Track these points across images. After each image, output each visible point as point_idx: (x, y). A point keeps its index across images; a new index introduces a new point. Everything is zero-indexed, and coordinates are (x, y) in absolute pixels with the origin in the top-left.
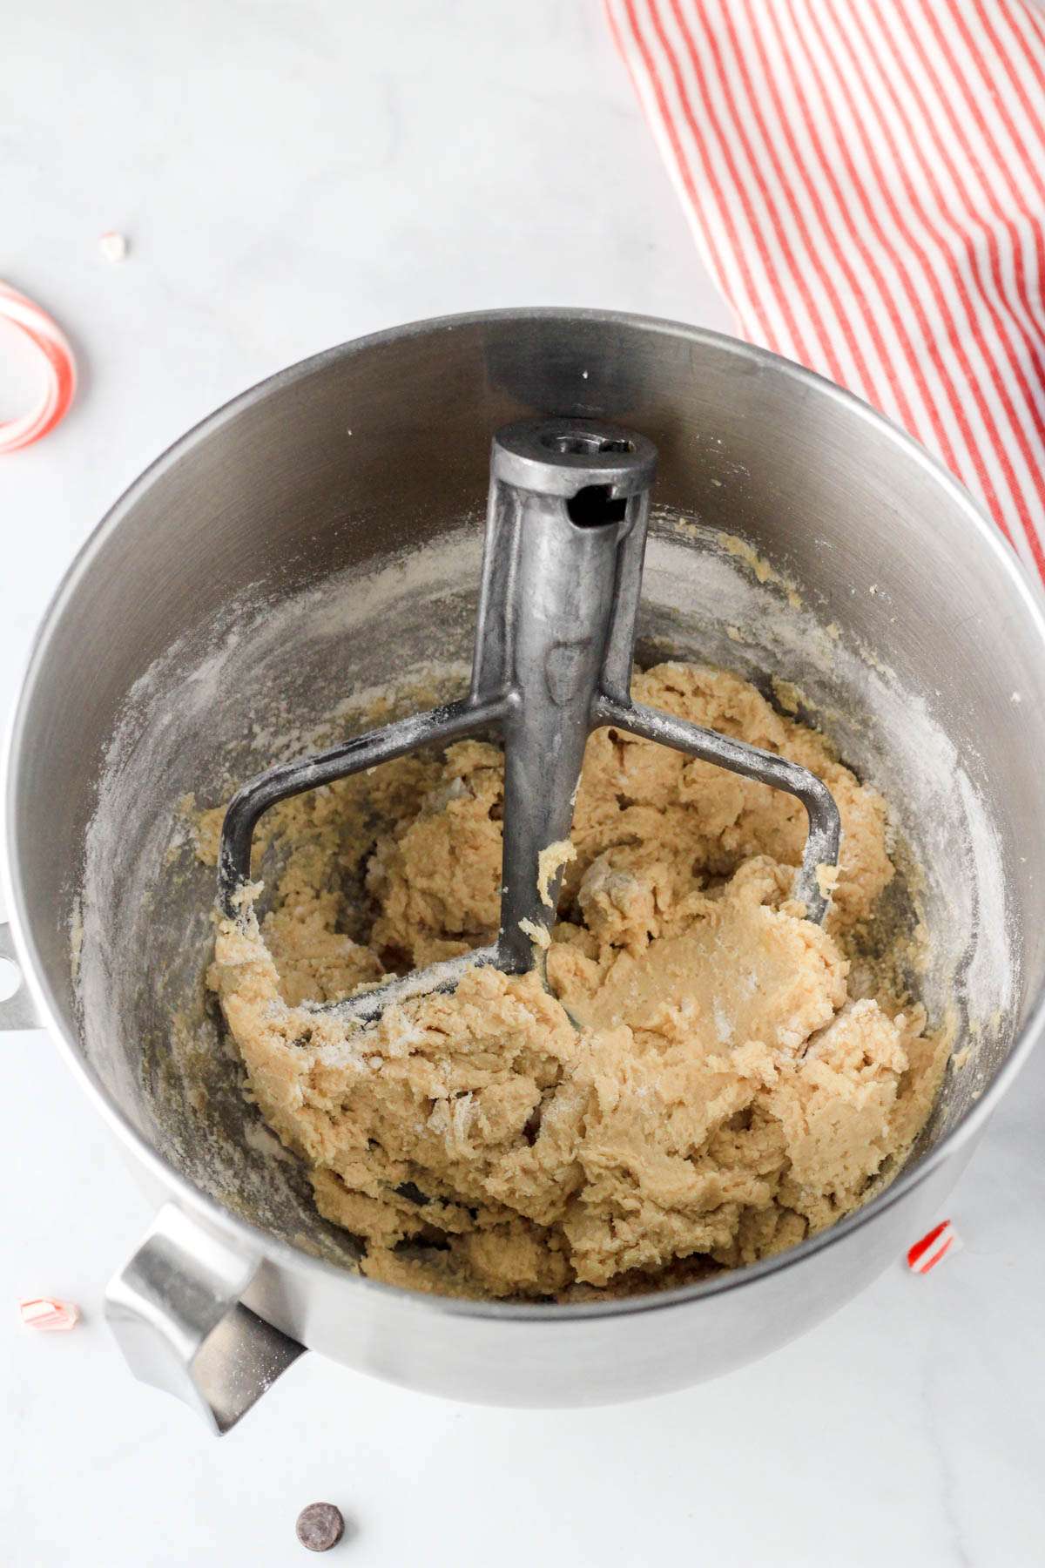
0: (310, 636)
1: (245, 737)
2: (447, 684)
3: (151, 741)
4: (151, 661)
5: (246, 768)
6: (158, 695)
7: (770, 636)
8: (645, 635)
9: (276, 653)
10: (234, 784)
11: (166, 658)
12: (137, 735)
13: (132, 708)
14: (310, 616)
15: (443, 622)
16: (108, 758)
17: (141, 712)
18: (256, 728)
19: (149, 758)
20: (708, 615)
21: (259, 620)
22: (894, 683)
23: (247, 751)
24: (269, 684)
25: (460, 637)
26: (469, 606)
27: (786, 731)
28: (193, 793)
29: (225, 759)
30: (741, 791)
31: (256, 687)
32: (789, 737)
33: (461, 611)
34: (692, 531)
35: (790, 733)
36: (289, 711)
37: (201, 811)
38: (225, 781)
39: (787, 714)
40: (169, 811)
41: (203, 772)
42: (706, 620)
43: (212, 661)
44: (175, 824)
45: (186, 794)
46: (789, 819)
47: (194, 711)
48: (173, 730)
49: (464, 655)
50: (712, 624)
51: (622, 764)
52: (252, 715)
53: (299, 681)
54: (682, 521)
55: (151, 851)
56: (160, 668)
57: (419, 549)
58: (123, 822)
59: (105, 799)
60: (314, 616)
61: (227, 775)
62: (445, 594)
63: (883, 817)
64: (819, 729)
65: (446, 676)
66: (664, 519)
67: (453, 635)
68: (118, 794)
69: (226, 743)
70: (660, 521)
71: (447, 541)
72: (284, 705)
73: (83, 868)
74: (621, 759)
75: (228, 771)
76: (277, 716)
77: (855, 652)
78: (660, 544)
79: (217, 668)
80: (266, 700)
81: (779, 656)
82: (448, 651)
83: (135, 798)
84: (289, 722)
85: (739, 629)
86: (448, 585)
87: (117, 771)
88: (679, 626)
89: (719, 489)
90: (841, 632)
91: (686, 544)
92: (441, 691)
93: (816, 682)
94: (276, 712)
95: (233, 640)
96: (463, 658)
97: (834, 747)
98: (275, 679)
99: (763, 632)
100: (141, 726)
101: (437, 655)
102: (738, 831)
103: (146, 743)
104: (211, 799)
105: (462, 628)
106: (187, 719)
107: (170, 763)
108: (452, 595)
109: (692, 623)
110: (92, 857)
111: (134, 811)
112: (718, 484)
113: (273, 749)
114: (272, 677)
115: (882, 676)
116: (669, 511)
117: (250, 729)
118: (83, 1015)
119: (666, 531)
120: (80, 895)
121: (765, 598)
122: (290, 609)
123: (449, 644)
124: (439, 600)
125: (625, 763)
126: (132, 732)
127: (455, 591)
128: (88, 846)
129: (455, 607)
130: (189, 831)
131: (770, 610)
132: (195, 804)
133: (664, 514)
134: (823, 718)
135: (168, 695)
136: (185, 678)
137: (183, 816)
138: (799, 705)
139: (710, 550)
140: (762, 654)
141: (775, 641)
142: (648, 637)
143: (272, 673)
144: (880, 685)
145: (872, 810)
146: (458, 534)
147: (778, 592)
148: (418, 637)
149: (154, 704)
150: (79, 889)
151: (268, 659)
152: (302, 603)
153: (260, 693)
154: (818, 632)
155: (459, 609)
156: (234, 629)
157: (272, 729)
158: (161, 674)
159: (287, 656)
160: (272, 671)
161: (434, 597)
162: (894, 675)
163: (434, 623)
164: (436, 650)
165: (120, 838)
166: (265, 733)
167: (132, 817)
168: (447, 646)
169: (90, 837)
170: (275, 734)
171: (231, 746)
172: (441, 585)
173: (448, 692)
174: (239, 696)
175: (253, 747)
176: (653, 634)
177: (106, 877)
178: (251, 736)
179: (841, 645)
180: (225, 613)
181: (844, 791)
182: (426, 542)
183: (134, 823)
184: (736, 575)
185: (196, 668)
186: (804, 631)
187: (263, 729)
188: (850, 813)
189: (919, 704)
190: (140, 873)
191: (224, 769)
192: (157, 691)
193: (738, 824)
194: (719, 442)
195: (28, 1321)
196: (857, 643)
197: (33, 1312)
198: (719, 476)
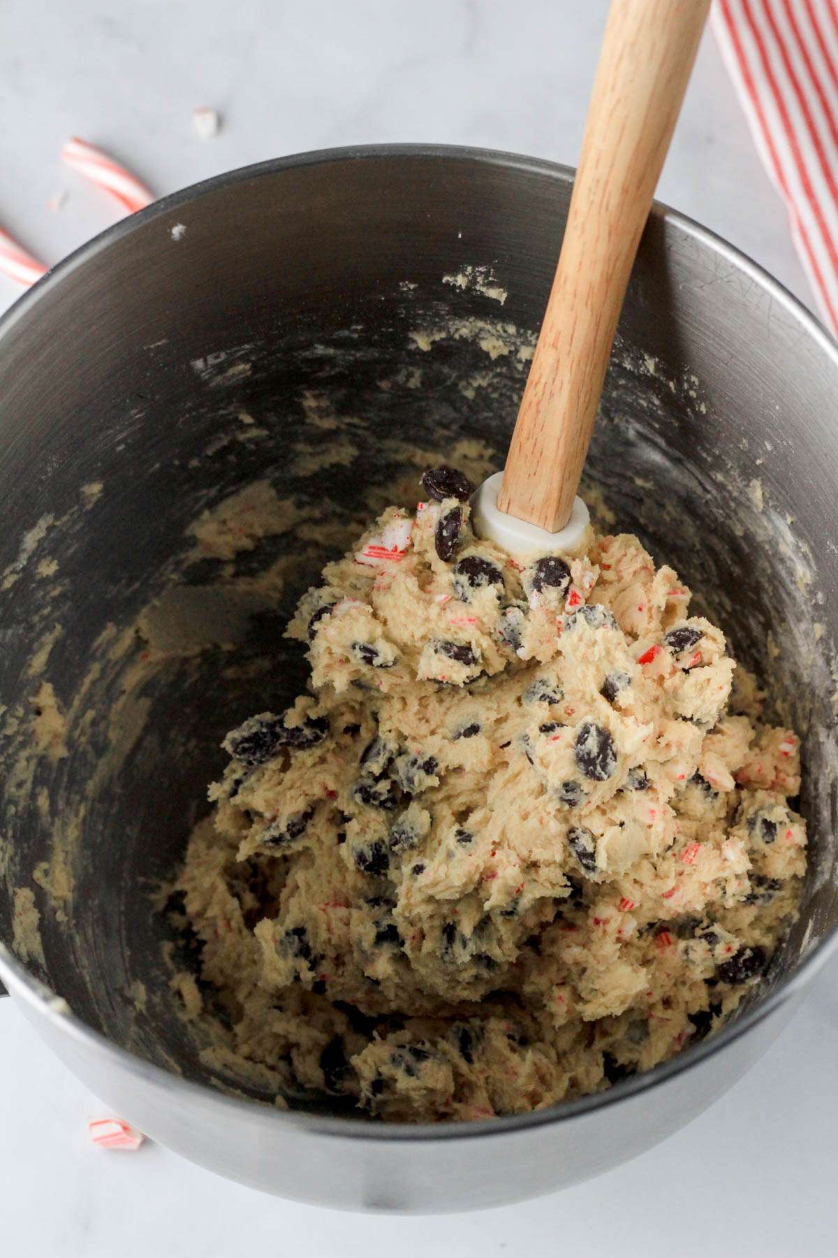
194: (777, 407)
195: (96, 1140)
196: (832, 654)
197: (100, 1131)
198: (772, 441)
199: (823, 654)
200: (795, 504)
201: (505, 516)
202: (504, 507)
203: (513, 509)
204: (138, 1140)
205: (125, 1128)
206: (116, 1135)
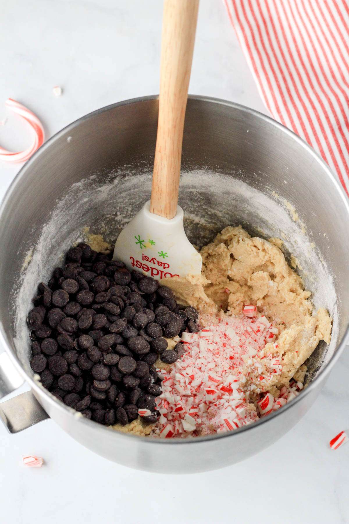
0: (145, 189)
1: (114, 215)
2: (188, 220)
3: (78, 205)
4: (82, 179)
5: (111, 225)
6: (84, 191)
7: (294, 240)
8: (256, 226)
9: (131, 191)
10: (105, 229)
11: (89, 179)
12: (73, 201)
13: (72, 192)
14: (146, 182)
15: (191, 200)
16: (59, 205)
17: (75, 194)
18: (118, 213)
19: (76, 210)
20: (277, 226)
21: (127, 178)
22: (326, 269)
23: (113, 219)
24: (127, 200)
25: (196, 206)
26: (201, 197)
27: (289, 273)
28: (89, 227)
29: (104, 220)
30: (268, 288)
31: (122, 200)
32: (289, 276)
33: (198, 198)
34: (276, 196)
35: (290, 274)
36: (131, 211)
37: (91, 234)
38: (102, 227)
39: (292, 268)
40: (79, 230)
41: (95, 221)
42: (276, 228)
43: (107, 186)
44: (80, 235)
45: (87, 227)
46: (281, 303)
47: (97, 201)
48: (88, 204)
49: (196, 213)
50: (277, 230)
51: (231, 266)
52: (118, 208)
53: (138, 203)
54: (274, 192)
55: (69, 241)
56: (86, 182)
57: (188, 172)
58: (60, 228)
59: (54, 218)
60: (147, 183)
61: (103, 225)
62: (194, 190)
63: (310, 312)
64: (301, 277)
65: (188, 218)
66: (269, 189)
67: (193, 205)
68: (60, 218)
69: (106, 215)
70: (268, 190)
71: (198, 173)
72: (130, 209)
73: (39, 238)
74: (232, 264)
75: (104, 224)
76: (127, 212)
77: (317, 255)
78: (266, 197)
79: (109, 189)
80: (124, 205)
81: (295, 248)
82: (191, 209)
83: (67, 221)
84: (130, 215)
85: (285, 234)
86: (196, 188)
87: (61, 211)
88: (267, 227)
89: (286, 185)
90: (315, 246)
91: (275, 200)
92: (185, 222)
93: (304, 260)
94: (127, 210)
95: (116, 181)
96: (195, 214)
97: (304, 284)
98: (129, 200)
99: (291, 238)
100: (75, 199)
101: (187, 210)
102: (263, 301)
103: (76, 205)
104: (96, 231)
105: (197, 204)
106: (94, 202)
107: (84, 215)
108: (196, 192)
109: (271, 227)
110: (44, 235)
111: (66, 226)
112: (286, 183)
113: (122, 222)
114: (128, 198)
115: (323, 265)
116: (271, 187)
117: (116, 213)
118: (22, 284)
119: (269, 193)
120: (35, 246)
121: (296, 227)
122: (139, 178)
123: (192, 208)
124: (191, 192)
125: (233, 265)
126: (71, 200)
127: (197, 191)
128: (43, 231)
129: (197, 196)
130: (85, 239)
131: (296, 232)
132: (89, 231)
133: (269, 187)
134: (303, 273)
135: (88, 192)
136: (95, 189)
137: (84, 234)
138: (297, 266)
139: (282, 205)
140: (290, 245)
141: (295, 242)
142: (256, 227)
143: (128, 197)
144: (322, 268)
145: (307, 309)
146: (202, 172)
147: (299, 226)
148: (182, 202)
149: (81, 193)
150: (35, 244)
151: (128, 192)
152: (144, 177)
153: (123, 202)
154: (308, 244)
155: (198, 197)
156: (117, 178)
157: (124, 216)
158: (85, 184)
159: (135, 193)
160: (129, 196)
161: (190, 190)
162: (326, 266)
163: (188, 199)
164: (186, 208)
165: (58, 233)
166: (120, 216)
167: (64, 228)
168: (191, 208)
169: (45, 229)
170: (125, 217)
171: (107, 216)
172: (194, 187)
173: (187, 223)
174: (115, 201)
175: (115, 219)
176: (258, 227)
177: (48, 244)
178: (116, 215)
179: (314, 250)
180: (114, 171)
181: (300, 299)
182: (190, 171)
183: (65, 229)
184: (288, 216)
185: (100, 186)
186: (305, 242)
187: (120, 215)
188: (300, 307)
189: (331, 279)
190: (62, 247)
191: (103, 223)
192: (83, 189)
193: (264, 298)
194: (287, 168)
195: (26, 464)
196: (319, 252)
197: (27, 460)
198: (286, 180)
199: (315, 252)
200: (298, 201)
201: (152, 214)
202: (152, 211)
203: (155, 211)
204: (41, 463)
205: (36, 459)
206: (33, 461)
